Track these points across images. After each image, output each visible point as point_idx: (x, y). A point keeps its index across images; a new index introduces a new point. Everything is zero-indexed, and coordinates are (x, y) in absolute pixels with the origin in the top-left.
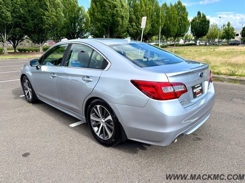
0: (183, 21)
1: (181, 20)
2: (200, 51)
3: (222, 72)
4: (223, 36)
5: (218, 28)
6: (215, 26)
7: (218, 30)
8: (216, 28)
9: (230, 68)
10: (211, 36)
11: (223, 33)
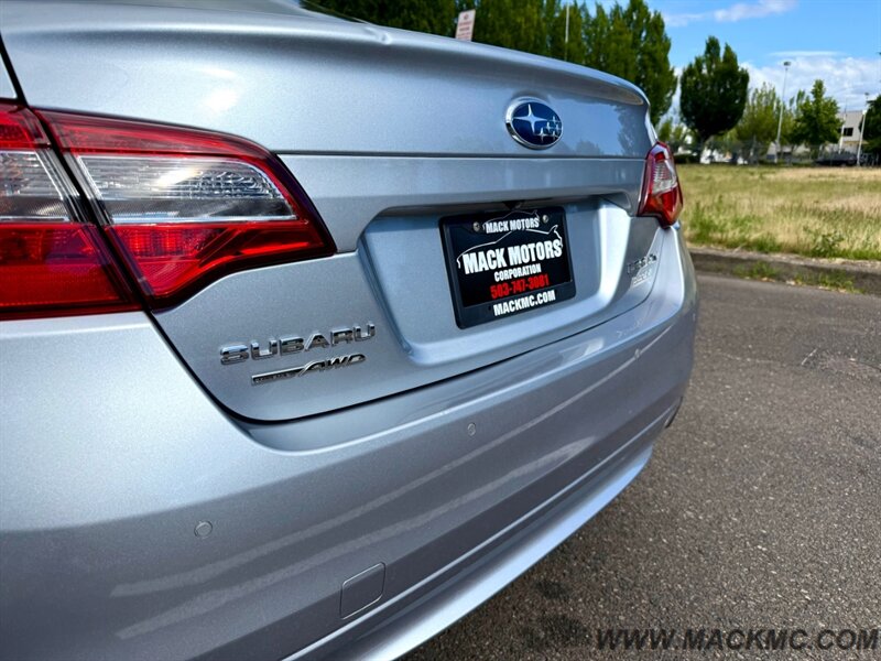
0: (650, 69)
1: (645, 68)
2: (710, 178)
3: (781, 238)
4: (795, 131)
5: (778, 102)
6: (767, 96)
7: (778, 109)
8: (773, 101)
9: (814, 223)
10: (755, 132)
11: (798, 120)
